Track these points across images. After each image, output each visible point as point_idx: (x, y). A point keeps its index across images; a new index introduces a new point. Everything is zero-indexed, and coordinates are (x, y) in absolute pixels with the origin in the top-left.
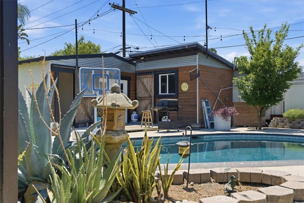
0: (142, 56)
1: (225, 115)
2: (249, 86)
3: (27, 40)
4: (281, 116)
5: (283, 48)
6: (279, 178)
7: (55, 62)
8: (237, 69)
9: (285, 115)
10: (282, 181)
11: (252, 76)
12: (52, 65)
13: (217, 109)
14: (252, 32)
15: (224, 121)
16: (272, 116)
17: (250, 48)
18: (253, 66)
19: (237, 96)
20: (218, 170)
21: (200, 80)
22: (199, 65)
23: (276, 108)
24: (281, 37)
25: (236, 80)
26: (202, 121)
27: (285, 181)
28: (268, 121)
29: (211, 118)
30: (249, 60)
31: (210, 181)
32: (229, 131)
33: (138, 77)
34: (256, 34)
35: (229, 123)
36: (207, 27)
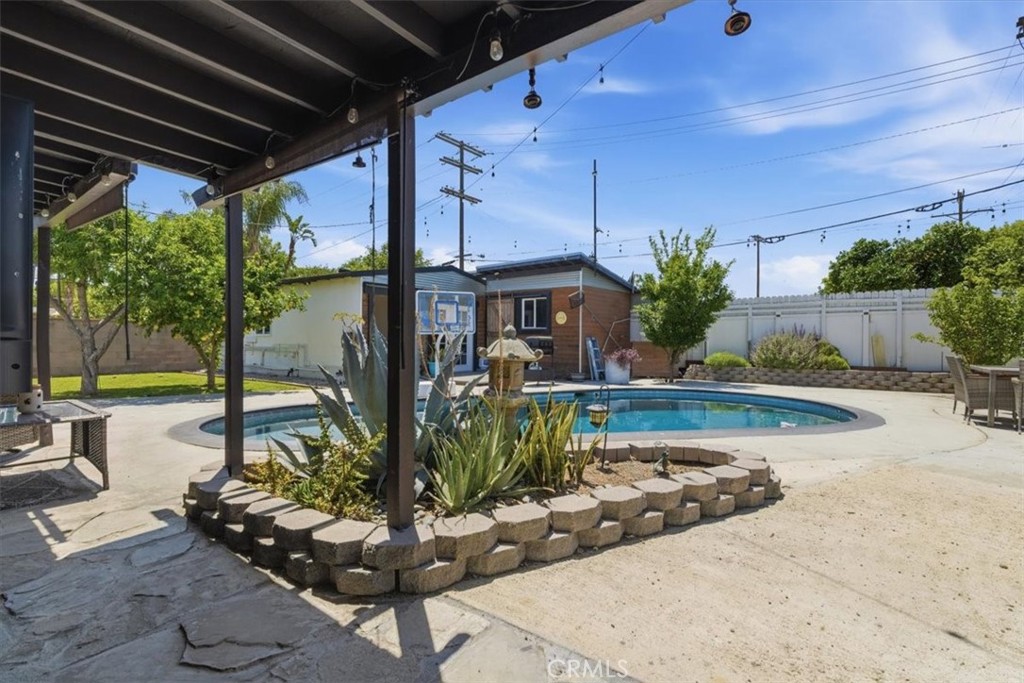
0: (496, 271)
1: (621, 361)
2: (657, 318)
3: (313, 240)
4: (701, 363)
5: (707, 264)
6: (725, 454)
7: (369, 279)
8: (638, 292)
9: (707, 361)
10: (729, 459)
11: (662, 304)
12: (364, 284)
13: (610, 351)
14: (663, 238)
15: (621, 370)
16: (688, 363)
17: (659, 262)
18: (663, 288)
19: (639, 334)
20: (639, 444)
21: (584, 308)
22: (583, 286)
23: (694, 352)
24: (703, 246)
25: (637, 309)
26: (587, 369)
27: (734, 459)
28: (683, 370)
29: (601, 365)
30: (658, 281)
31: (630, 460)
32: (627, 384)
33: (490, 301)
34: (668, 240)
35: (627, 373)
36: (596, 230)
